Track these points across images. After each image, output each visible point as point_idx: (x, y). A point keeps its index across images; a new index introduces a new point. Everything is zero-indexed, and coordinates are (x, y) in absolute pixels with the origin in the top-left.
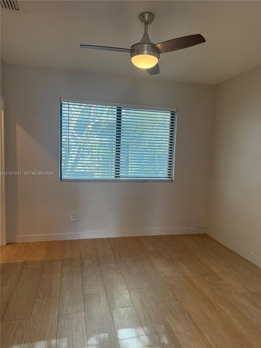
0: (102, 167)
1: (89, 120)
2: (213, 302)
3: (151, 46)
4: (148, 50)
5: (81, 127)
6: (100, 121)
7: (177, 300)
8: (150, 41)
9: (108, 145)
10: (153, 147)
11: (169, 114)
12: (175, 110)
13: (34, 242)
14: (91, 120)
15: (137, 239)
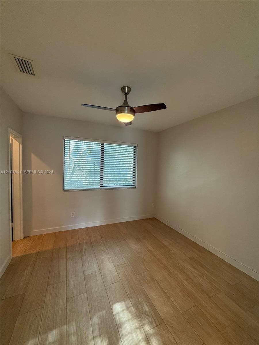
0: (89, 177)
1: (81, 149)
2: (169, 269)
3: (130, 109)
4: (128, 111)
5: (76, 153)
6: (88, 149)
7: (148, 271)
8: (128, 105)
9: (92, 163)
10: (119, 164)
11: (133, 148)
12: (136, 145)
13: (44, 234)
14: (82, 149)
15: (115, 225)
